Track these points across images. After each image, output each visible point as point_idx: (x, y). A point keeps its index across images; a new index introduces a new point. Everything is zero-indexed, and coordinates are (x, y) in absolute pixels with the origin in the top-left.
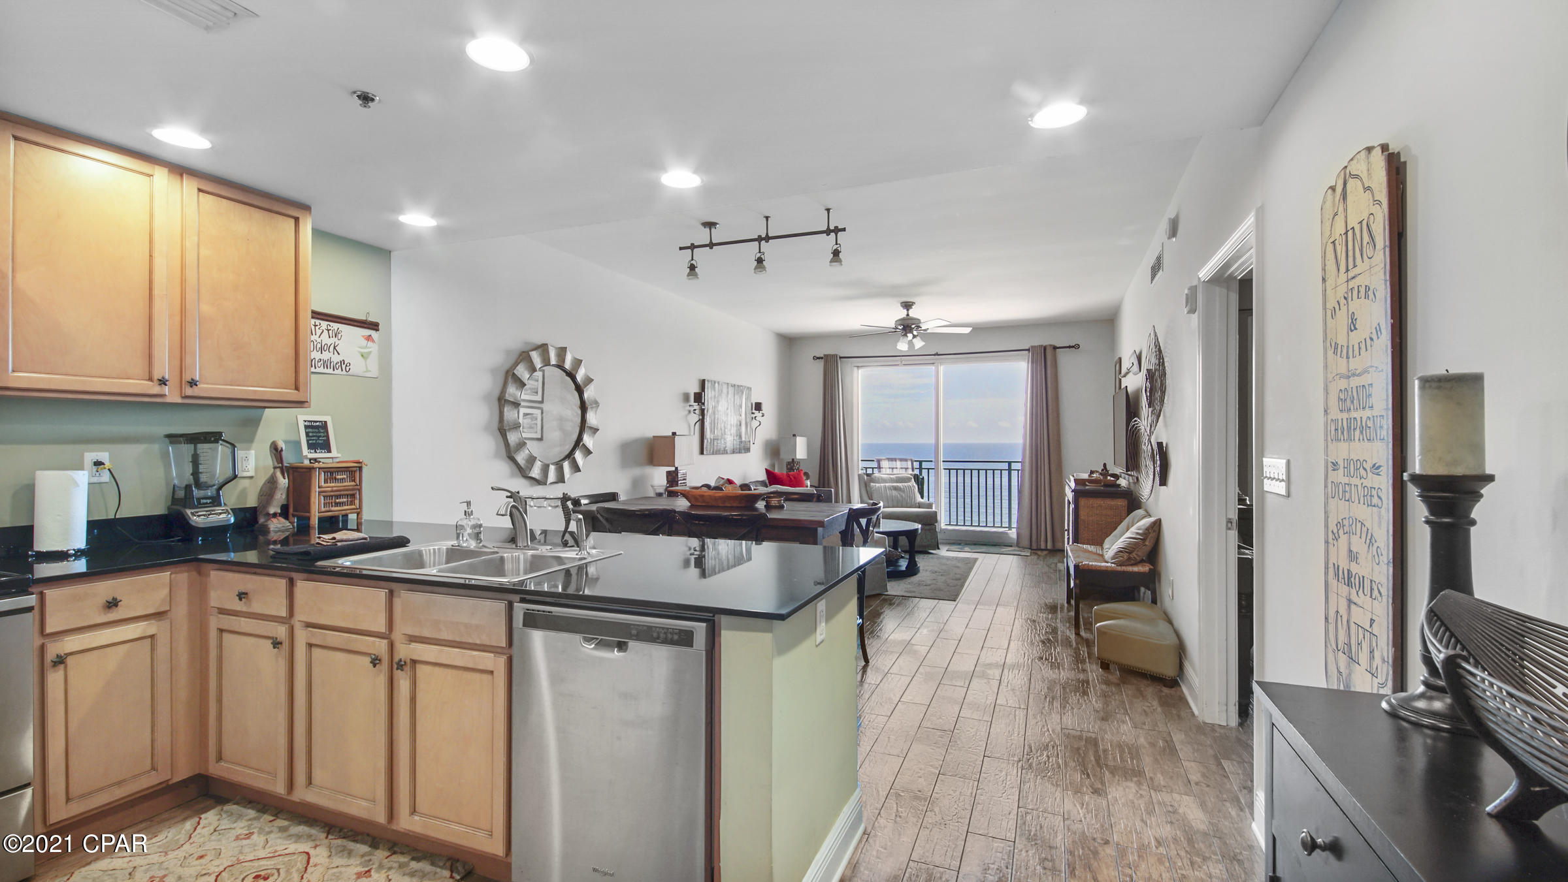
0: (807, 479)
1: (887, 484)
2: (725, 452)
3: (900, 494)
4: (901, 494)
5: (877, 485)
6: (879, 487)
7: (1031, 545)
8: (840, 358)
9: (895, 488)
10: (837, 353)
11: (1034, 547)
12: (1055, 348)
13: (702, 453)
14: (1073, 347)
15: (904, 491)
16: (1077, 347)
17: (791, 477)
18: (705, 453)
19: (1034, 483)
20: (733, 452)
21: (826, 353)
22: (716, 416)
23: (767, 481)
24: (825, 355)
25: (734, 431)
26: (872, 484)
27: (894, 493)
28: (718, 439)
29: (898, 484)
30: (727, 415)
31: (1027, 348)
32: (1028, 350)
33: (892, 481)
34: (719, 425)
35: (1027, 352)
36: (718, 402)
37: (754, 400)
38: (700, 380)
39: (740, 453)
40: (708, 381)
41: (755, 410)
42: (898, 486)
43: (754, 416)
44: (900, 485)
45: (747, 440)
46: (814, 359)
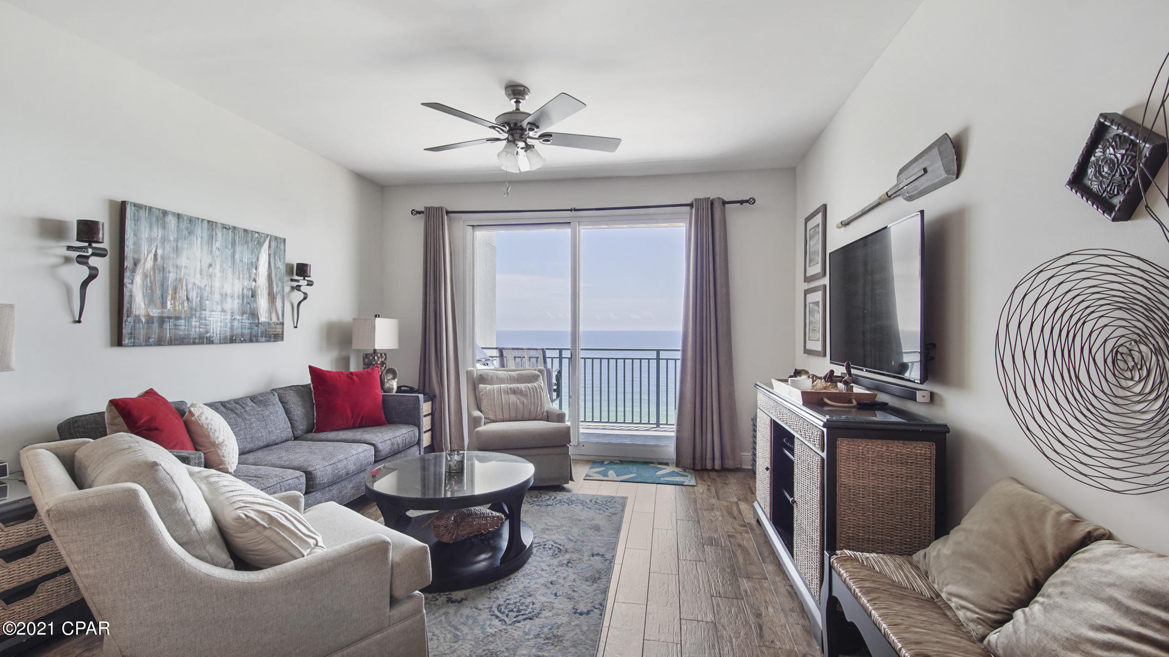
0: (394, 378)
1: (503, 386)
2: (205, 340)
3: (519, 399)
4: (523, 399)
5: (489, 387)
6: (490, 390)
7: (694, 464)
8: (448, 212)
9: (514, 392)
10: (442, 206)
11: (698, 467)
12: (724, 203)
13: (118, 340)
14: (747, 201)
15: (526, 396)
16: (751, 201)
17: (355, 377)
18: (126, 341)
19: (698, 382)
20: (232, 340)
21: (428, 206)
22: (172, 276)
23: (312, 386)
24: (426, 208)
25: (233, 304)
26: (481, 386)
27: (513, 398)
28: (177, 318)
29: (518, 385)
30: (210, 276)
31: (689, 202)
32: (691, 205)
33: (512, 380)
34: (182, 294)
35: (688, 208)
36: (177, 250)
37: (294, 257)
38: (112, 203)
39: (251, 341)
40: (138, 207)
41: (297, 275)
42: (518, 388)
43: (295, 284)
44: (522, 386)
45: (274, 319)
46: (412, 214)
